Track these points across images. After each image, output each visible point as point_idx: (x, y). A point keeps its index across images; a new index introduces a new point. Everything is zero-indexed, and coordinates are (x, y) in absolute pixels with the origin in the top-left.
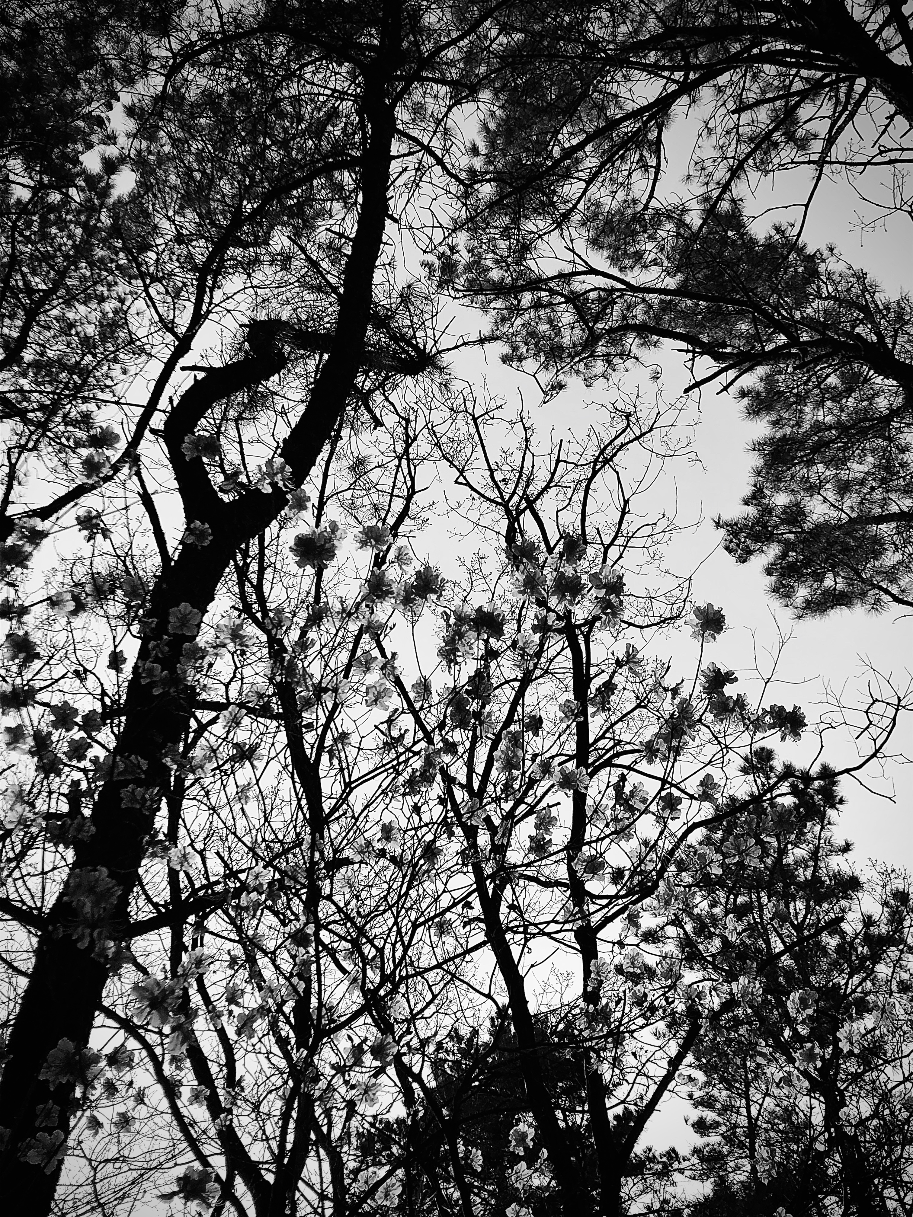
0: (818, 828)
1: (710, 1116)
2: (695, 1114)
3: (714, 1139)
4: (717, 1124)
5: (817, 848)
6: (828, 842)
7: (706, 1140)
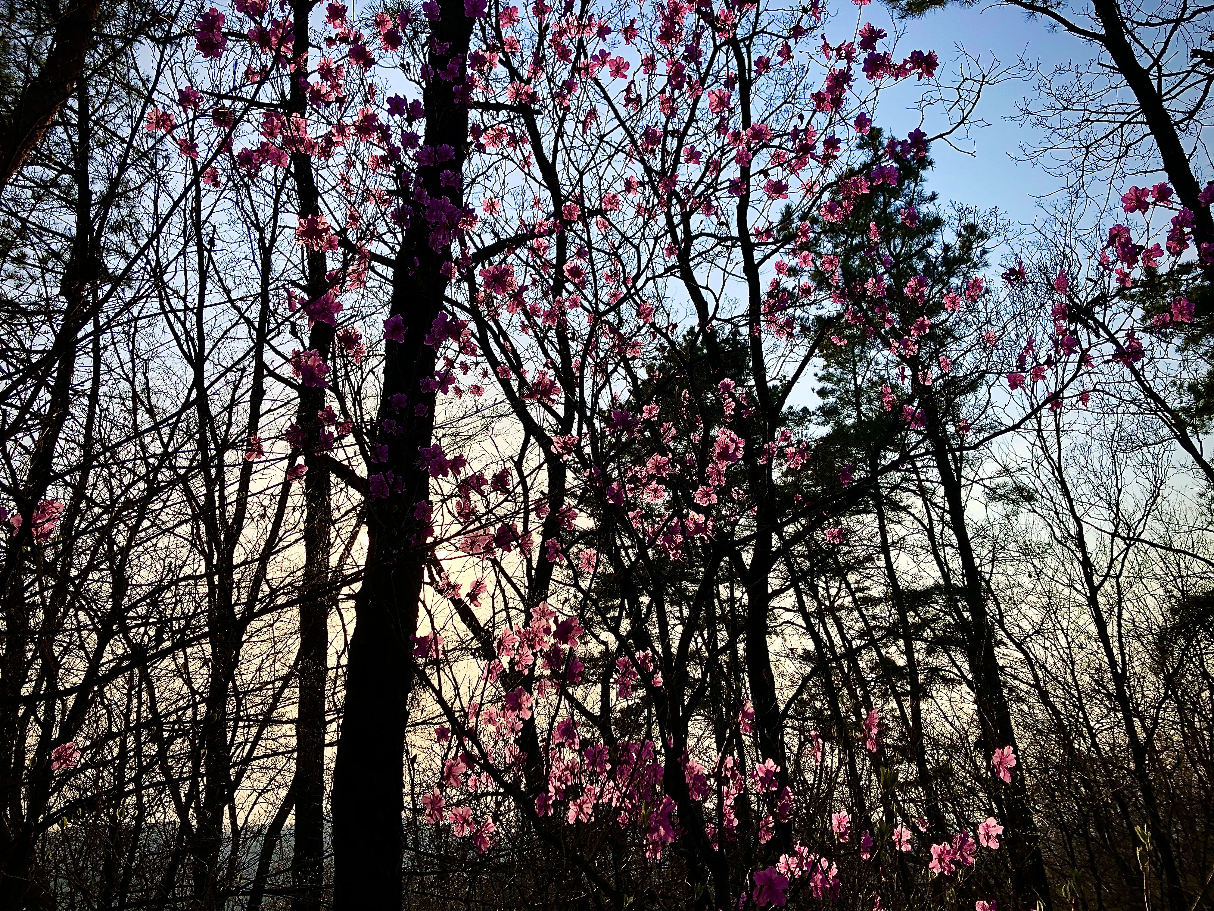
0: (913, 185)
1: (829, 386)
2: (819, 386)
3: (832, 400)
4: (834, 391)
5: (912, 200)
6: (920, 194)
7: (826, 401)
